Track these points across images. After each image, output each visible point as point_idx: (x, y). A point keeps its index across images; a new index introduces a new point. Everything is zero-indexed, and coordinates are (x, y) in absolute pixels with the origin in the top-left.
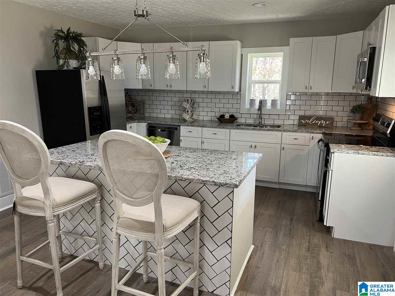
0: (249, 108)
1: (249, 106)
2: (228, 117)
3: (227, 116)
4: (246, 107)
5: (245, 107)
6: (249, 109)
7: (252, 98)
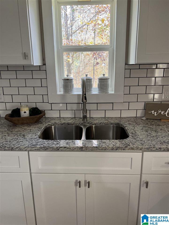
0: (62, 93)
1: (62, 90)
2: (27, 114)
3: (25, 112)
4: (58, 93)
5: (56, 91)
6: (63, 96)
7: (65, 77)
